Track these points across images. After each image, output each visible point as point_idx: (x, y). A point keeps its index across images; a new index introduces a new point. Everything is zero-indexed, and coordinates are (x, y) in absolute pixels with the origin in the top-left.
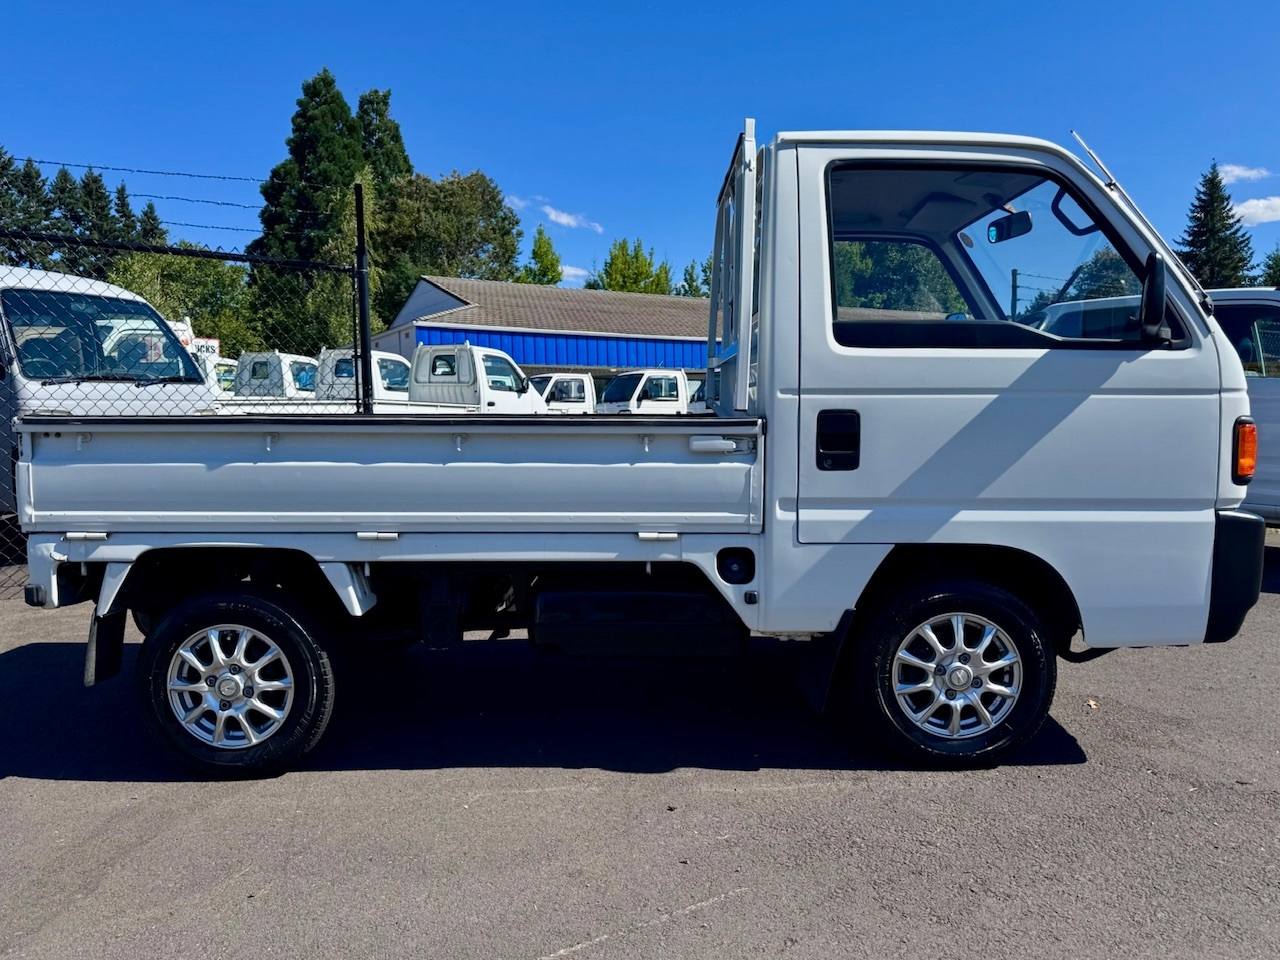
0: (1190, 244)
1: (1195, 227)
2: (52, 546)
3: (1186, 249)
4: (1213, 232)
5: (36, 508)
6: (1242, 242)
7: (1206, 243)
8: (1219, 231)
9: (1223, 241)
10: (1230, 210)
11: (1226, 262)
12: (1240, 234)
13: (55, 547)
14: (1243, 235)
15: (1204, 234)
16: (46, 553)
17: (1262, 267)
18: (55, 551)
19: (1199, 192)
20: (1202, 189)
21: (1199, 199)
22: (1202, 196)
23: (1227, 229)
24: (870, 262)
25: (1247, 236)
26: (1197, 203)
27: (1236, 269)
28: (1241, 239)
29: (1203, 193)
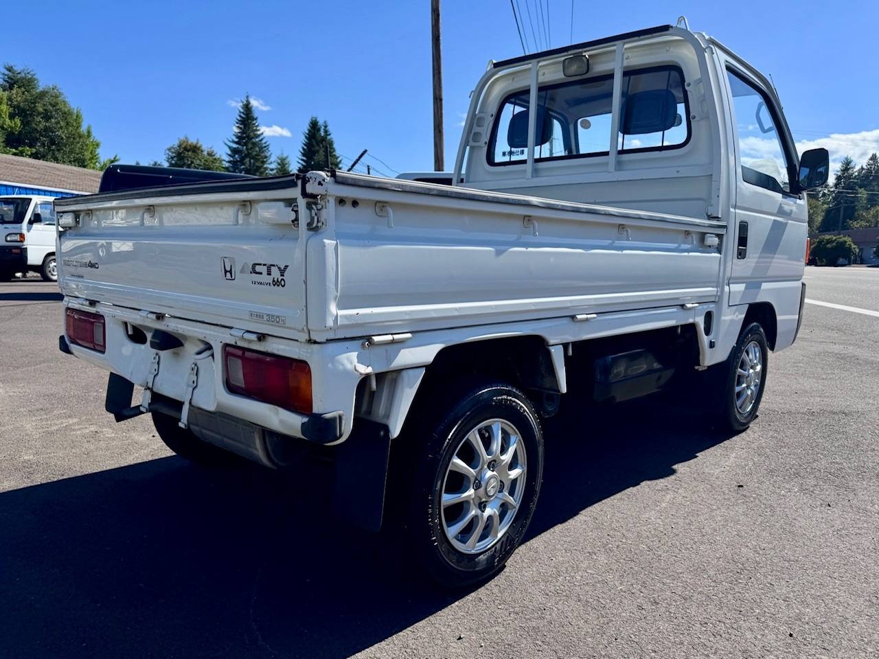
0: (236, 143)
1: (239, 133)
2: (354, 355)
3: (235, 146)
4: (249, 138)
5: (341, 306)
6: (265, 147)
7: (245, 144)
8: (253, 138)
9: (255, 144)
10: (257, 126)
11: (257, 157)
12: (264, 141)
13: (358, 357)
14: (265, 143)
15: (244, 138)
16: (349, 367)
17: (276, 164)
18: (358, 362)
19: (240, 112)
20: (242, 110)
21: (240, 116)
22: (242, 114)
23: (257, 138)
24: (18, 121)
25: (267, 144)
26: (239, 118)
27: (263, 162)
28: (264, 145)
29: (243, 113)
